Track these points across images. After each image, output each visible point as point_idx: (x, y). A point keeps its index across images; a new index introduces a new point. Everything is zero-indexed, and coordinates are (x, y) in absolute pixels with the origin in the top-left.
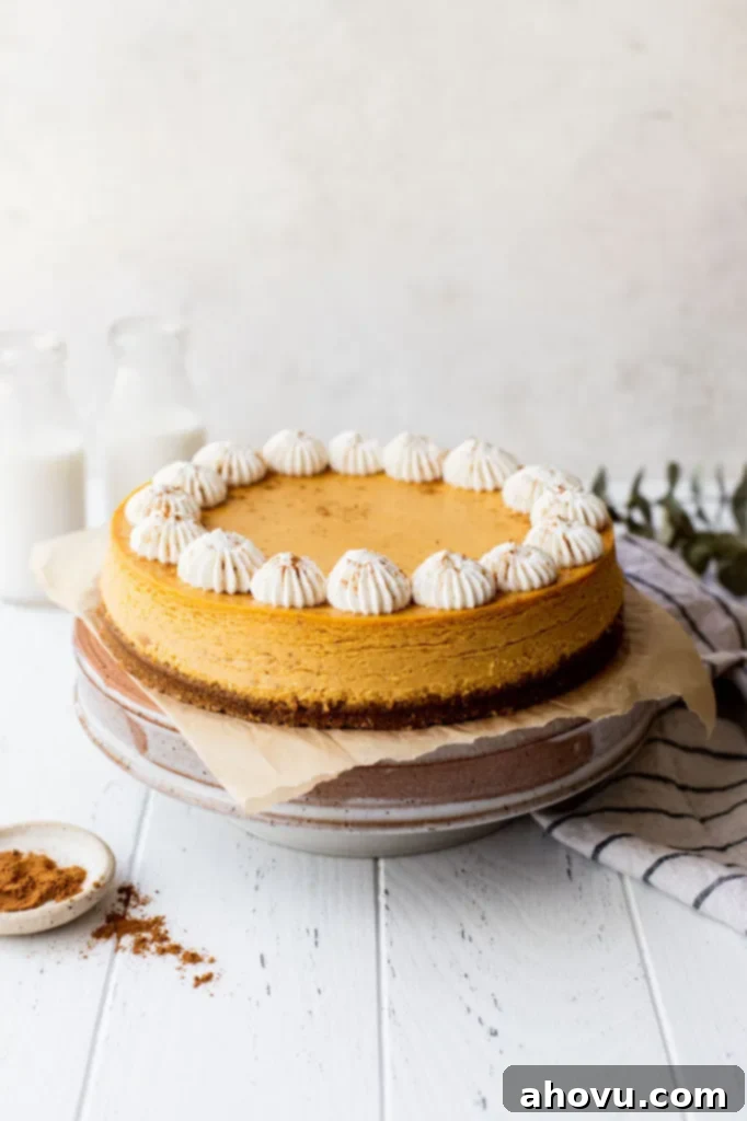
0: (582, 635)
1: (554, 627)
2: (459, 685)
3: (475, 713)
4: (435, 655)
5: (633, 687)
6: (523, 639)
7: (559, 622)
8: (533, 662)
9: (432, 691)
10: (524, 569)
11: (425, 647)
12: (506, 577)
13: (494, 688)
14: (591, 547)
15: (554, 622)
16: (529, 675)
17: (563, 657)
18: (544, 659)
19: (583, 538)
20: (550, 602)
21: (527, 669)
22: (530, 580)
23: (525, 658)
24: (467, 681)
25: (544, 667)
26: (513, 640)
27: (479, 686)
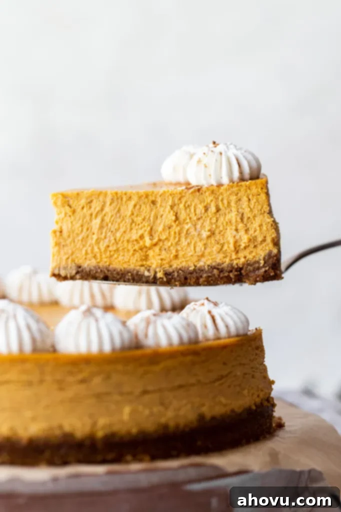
0: (223, 400)
1: (193, 385)
2: (94, 424)
3: (110, 456)
4: (70, 393)
5: (274, 456)
6: (160, 390)
7: (199, 382)
8: (170, 414)
9: (67, 428)
10: (164, 327)
11: (61, 385)
12: (146, 336)
13: (129, 433)
14: (235, 323)
15: (193, 380)
16: (166, 427)
17: (201, 417)
18: (182, 412)
19: (227, 314)
20: (189, 358)
21: (163, 420)
22: (169, 338)
23: (161, 409)
24: (102, 421)
25: (182, 422)
26: (150, 388)
27: (116, 428)
